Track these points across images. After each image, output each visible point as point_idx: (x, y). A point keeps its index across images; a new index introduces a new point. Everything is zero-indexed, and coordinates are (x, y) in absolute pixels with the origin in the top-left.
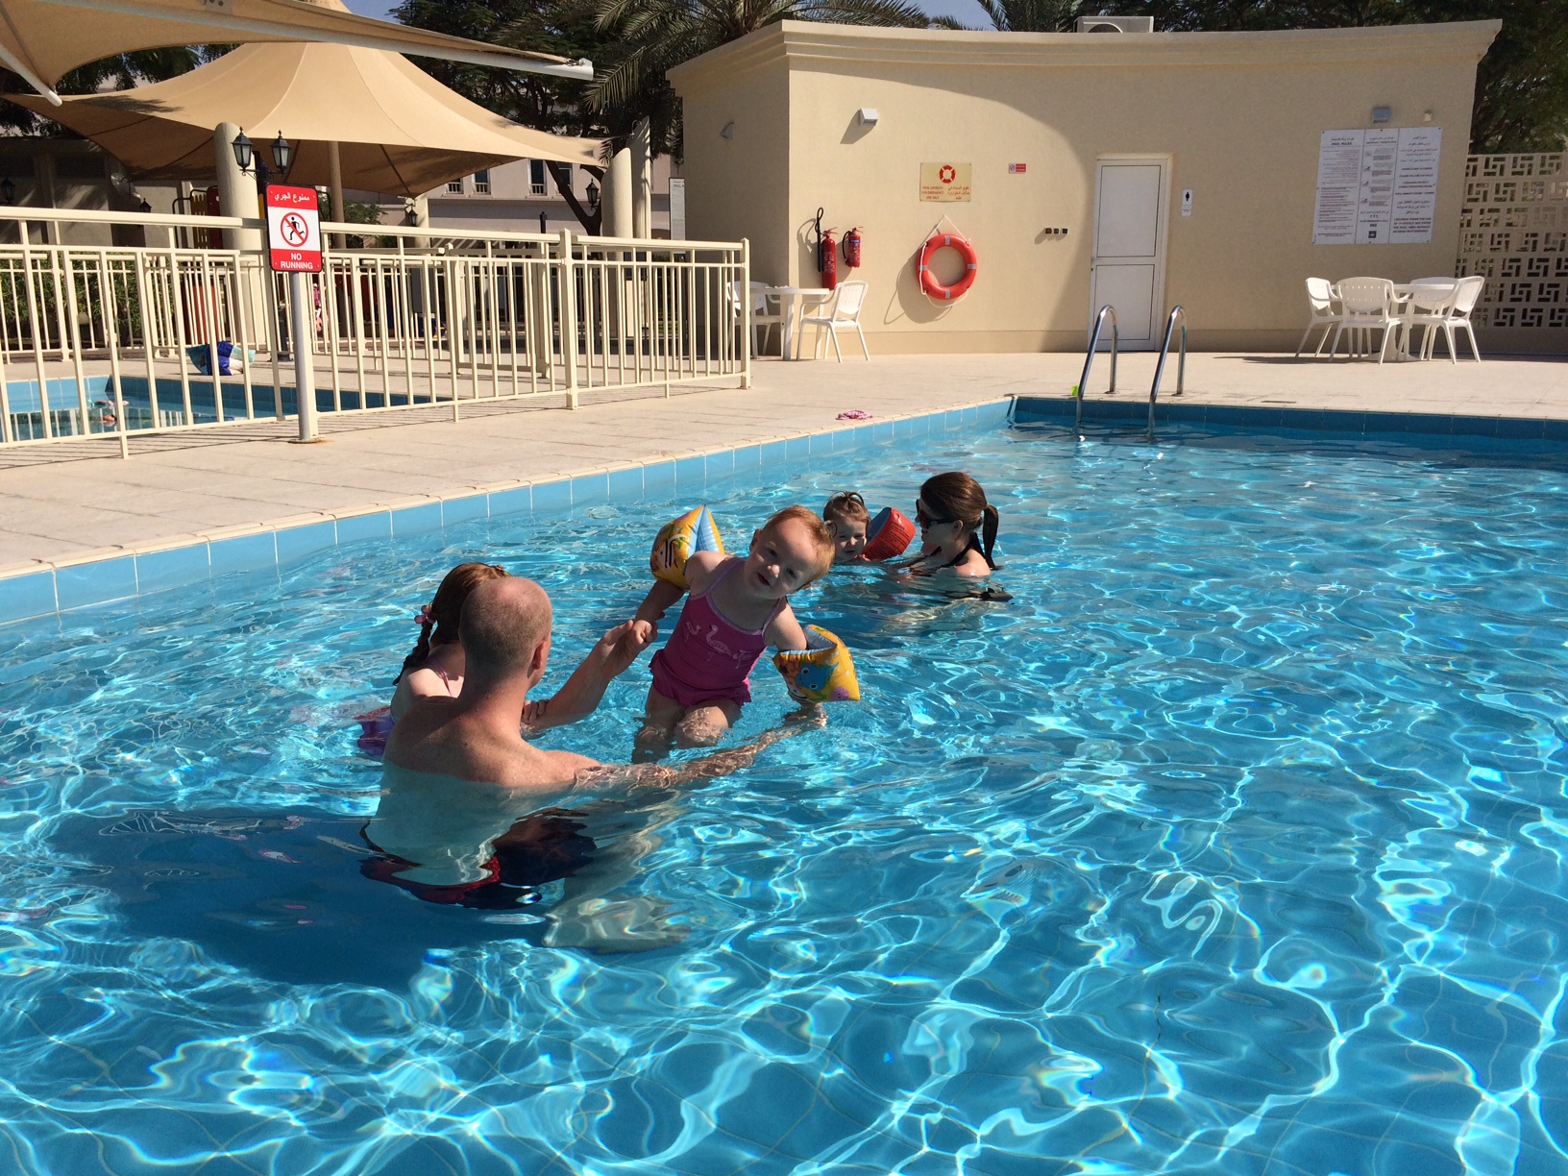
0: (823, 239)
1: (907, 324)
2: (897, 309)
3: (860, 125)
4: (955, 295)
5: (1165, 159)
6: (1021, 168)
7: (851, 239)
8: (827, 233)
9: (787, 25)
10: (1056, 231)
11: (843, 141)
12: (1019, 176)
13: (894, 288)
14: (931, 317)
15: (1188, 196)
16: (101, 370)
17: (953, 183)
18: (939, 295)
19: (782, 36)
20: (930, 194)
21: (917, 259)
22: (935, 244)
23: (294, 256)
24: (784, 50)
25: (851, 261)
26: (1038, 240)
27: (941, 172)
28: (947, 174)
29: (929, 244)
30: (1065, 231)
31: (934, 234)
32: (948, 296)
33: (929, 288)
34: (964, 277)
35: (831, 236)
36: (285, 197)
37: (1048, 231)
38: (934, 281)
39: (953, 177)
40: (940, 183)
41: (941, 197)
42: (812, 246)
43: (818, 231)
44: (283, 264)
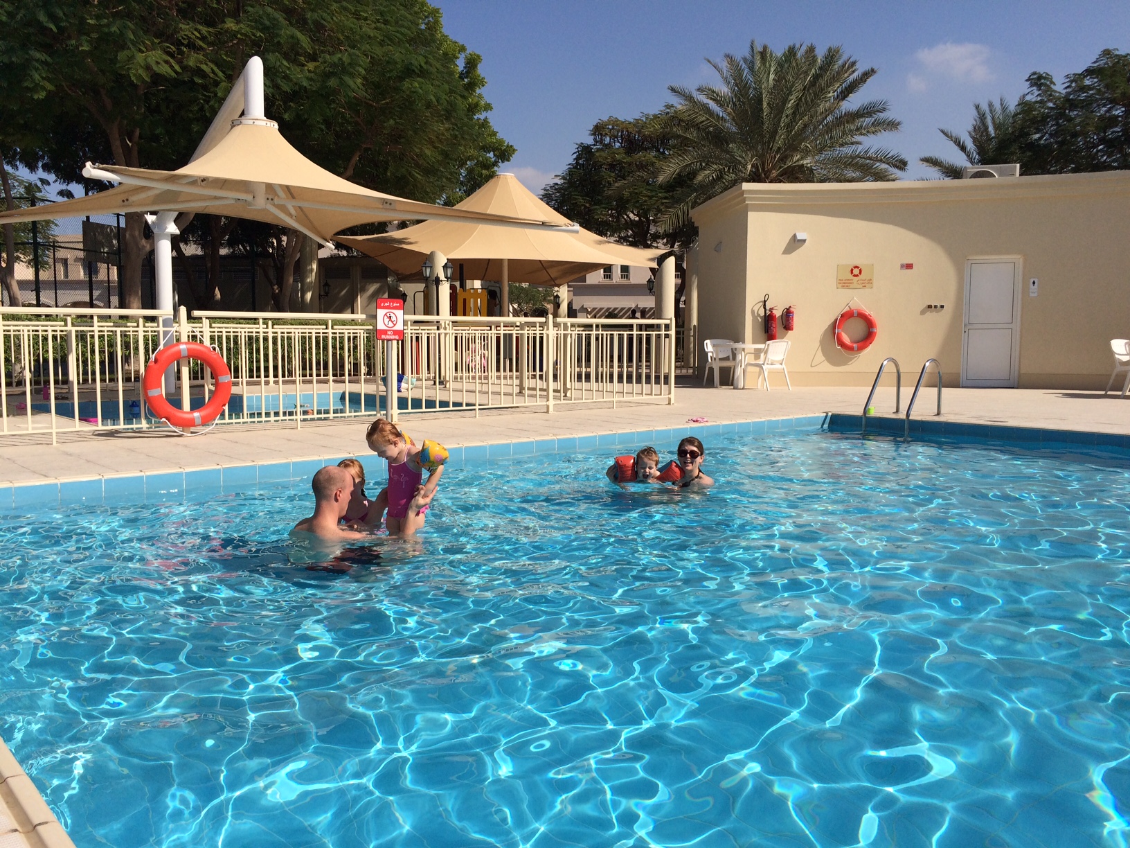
0: (768, 313)
1: (827, 367)
2: (820, 357)
3: (795, 243)
4: (861, 349)
5: (1018, 258)
6: (909, 266)
7: (788, 314)
8: (771, 310)
9: (746, 186)
10: (936, 307)
11: (784, 253)
12: (909, 271)
13: (817, 344)
14: (845, 362)
15: (1034, 283)
16: (340, 388)
17: (861, 277)
18: (849, 348)
19: (743, 192)
20: (844, 284)
21: (834, 325)
22: (847, 316)
23: (388, 333)
24: (744, 200)
25: (788, 327)
26: (923, 312)
27: (852, 270)
28: (856, 271)
29: (842, 316)
30: (942, 307)
31: (847, 309)
32: (856, 349)
33: (842, 344)
34: (868, 337)
35: (774, 312)
36: (386, 304)
37: (930, 307)
38: (846, 339)
39: (860, 273)
40: (851, 277)
41: (852, 286)
42: (761, 317)
43: (765, 308)
44: (383, 337)
